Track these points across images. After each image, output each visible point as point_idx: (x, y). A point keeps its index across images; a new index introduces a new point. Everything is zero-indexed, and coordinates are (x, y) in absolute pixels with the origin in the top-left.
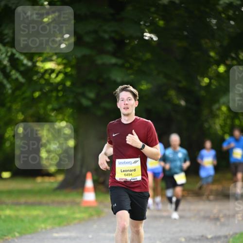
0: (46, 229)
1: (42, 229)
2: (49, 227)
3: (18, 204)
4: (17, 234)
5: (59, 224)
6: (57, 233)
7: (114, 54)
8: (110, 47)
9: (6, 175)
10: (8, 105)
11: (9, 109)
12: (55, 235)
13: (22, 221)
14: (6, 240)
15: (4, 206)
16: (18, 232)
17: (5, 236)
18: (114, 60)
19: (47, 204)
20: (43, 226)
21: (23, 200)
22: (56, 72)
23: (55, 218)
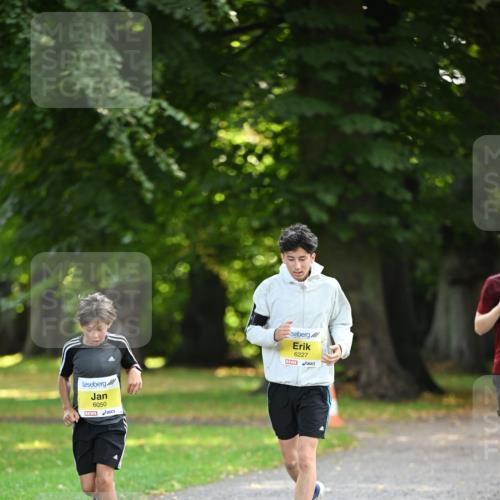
0: (236, 474)
1: (228, 474)
2: (242, 471)
3: (179, 423)
4: (177, 486)
5: (264, 465)
6: (259, 481)
7: (377, 113)
8: (369, 98)
9: (154, 363)
10: (160, 219)
11: (163, 228)
12: (255, 486)
13: (188, 457)
14: (155, 495)
15: (150, 427)
16: (179, 481)
17: (153, 488)
18: (378, 125)
19: (238, 422)
20: (230, 468)
21: (189, 415)
22: (259, 150)
23: (255, 451)
